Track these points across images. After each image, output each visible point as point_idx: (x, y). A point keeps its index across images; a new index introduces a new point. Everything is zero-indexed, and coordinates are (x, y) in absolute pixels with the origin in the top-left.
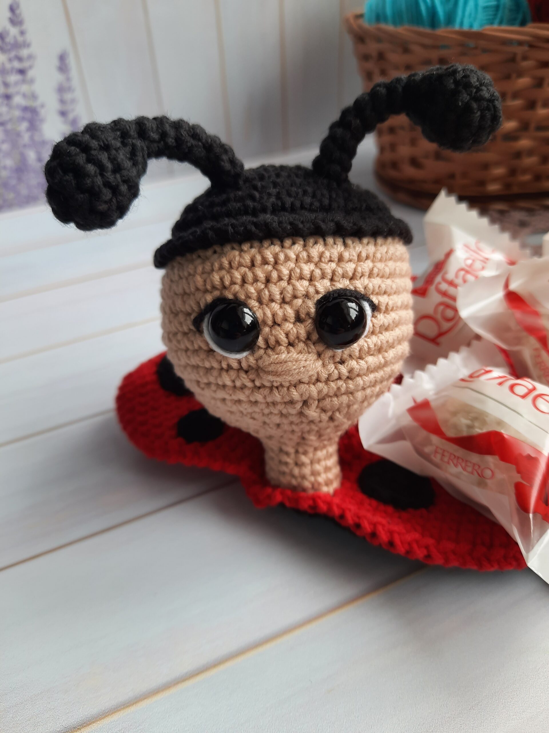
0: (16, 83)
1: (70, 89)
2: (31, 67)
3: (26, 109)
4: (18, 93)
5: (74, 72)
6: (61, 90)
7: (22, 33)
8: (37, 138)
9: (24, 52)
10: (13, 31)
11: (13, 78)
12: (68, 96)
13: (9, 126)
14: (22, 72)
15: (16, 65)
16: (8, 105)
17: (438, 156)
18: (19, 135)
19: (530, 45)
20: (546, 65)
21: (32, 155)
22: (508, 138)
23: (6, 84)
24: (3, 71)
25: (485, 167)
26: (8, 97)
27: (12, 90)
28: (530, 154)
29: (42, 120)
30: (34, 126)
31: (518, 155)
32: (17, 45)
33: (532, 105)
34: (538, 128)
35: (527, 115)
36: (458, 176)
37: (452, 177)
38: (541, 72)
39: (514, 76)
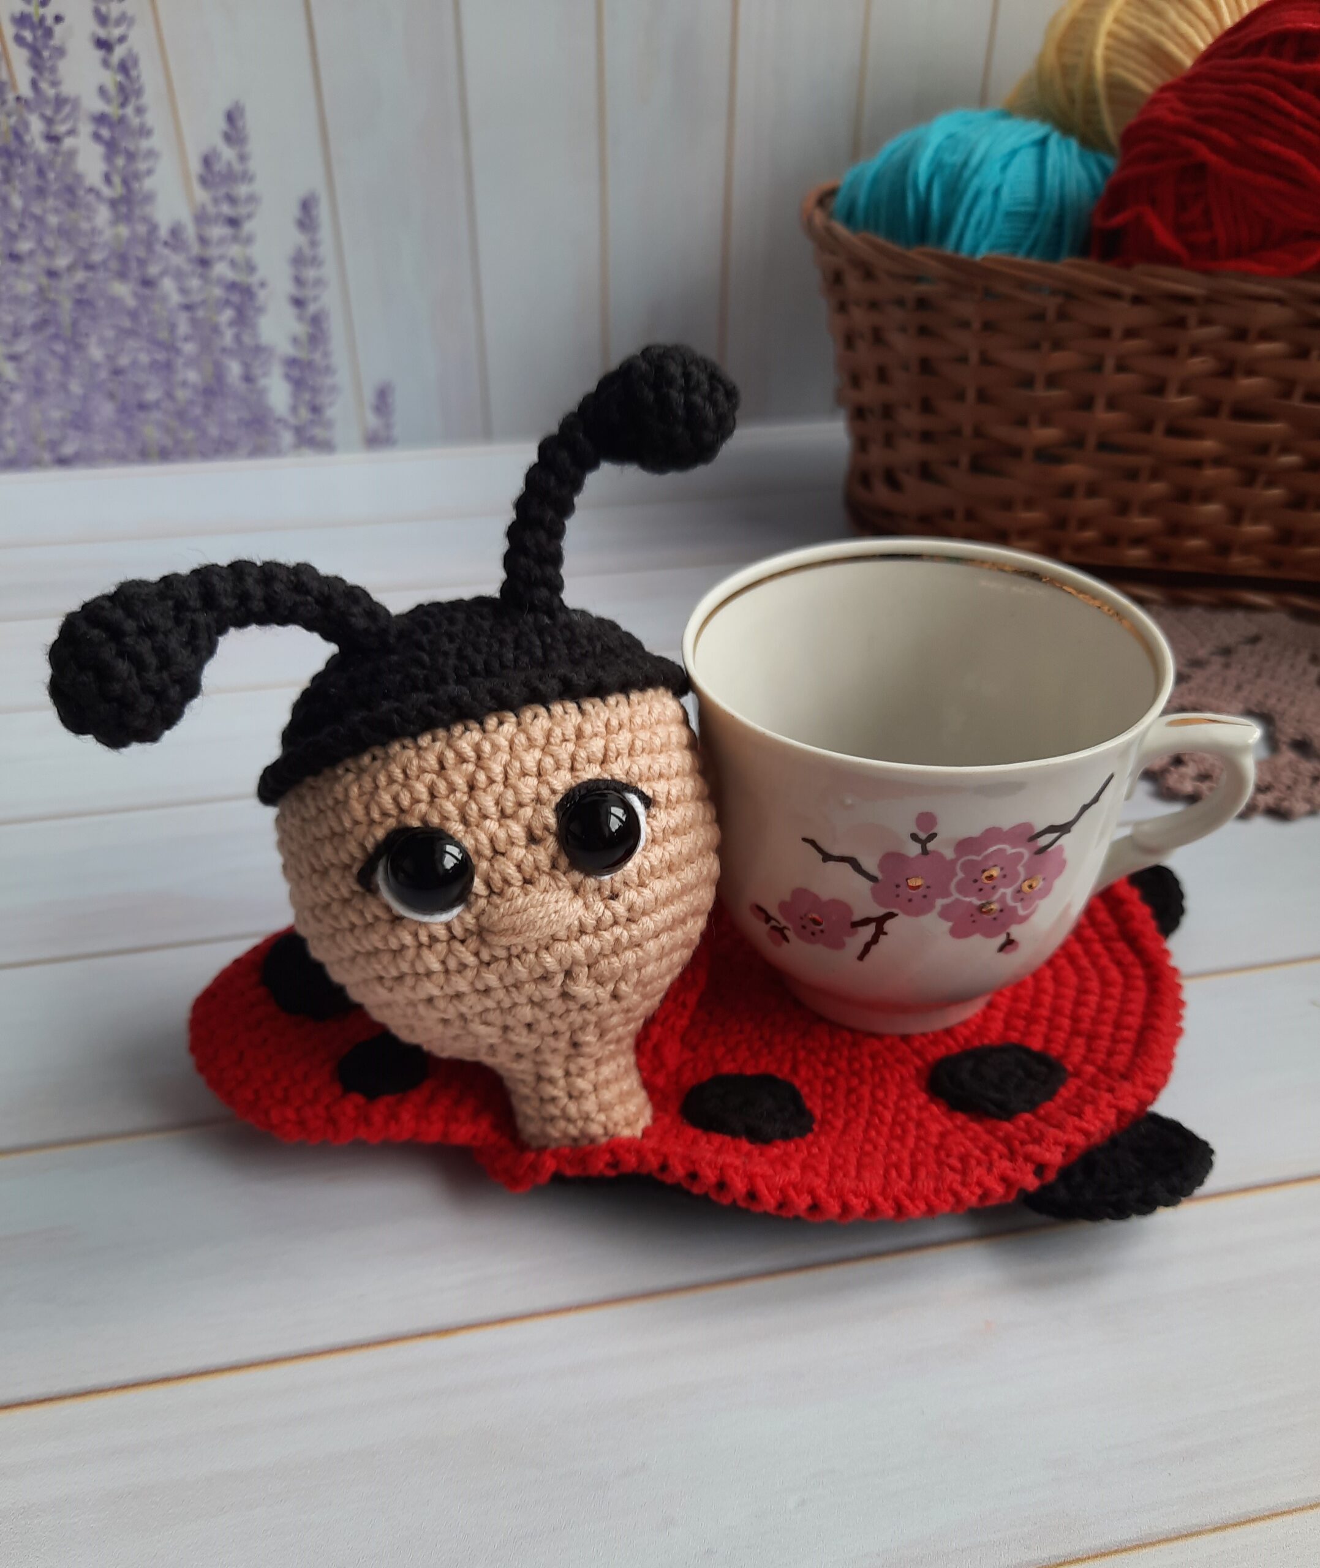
0: (222, 241)
1: (315, 262)
2: (250, 216)
3: (233, 286)
4: (222, 258)
5: (325, 233)
6: (299, 260)
7: (243, 158)
8: (247, 339)
9: (242, 190)
10: (228, 154)
11: (218, 231)
12: (310, 274)
13: (200, 313)
14: (233, 222)
15: (226, 209)
16: (204, 278)
17: (926, 472)
18: (216, 329)
19: (1069, 296)
20: (1104, 333)
21: (235, 369)
22: (1047, 455)
23: (203, 241)
24: (201, 218)
25: (1007, 504)
26: (204, 263)
27: (213, 252)
28: (1092, 491)
29: (260, 310)
30: (243, 318)
31: (1068, 491)
32: (231, 177)
33: (1086, 403)
34: (1104, 446)
35: (1078, 418)
36: (960, 514)
37: (950, 514)
38: (1096, 345)
39: (1045, 345)
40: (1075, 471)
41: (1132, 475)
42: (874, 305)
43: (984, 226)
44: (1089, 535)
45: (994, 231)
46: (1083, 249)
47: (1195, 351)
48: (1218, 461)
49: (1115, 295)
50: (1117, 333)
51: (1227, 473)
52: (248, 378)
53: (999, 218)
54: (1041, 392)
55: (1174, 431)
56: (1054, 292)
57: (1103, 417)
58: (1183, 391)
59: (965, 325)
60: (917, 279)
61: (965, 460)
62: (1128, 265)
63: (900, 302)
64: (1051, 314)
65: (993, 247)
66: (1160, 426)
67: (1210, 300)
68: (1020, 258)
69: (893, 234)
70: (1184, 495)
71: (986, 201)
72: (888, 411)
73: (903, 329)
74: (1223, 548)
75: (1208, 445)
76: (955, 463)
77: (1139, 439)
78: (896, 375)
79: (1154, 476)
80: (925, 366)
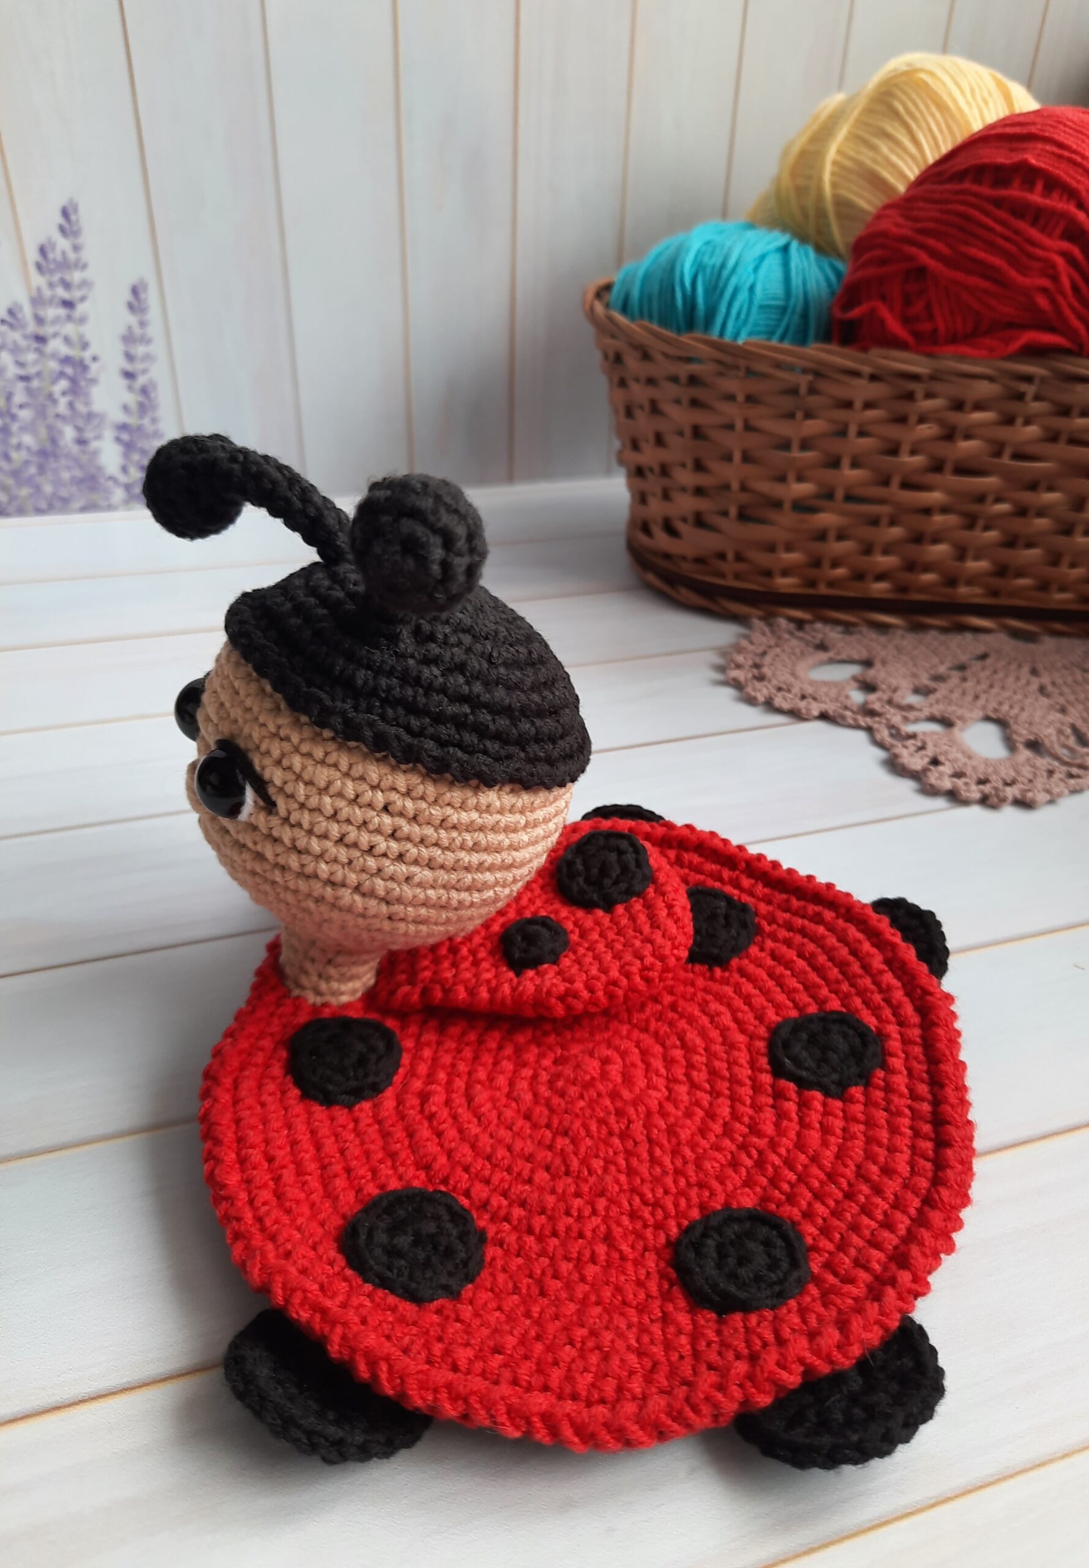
0: (56, 320)
1: (145, 340)
2: (83, 299)
3: (66, 360)
4: (56, 335)
5: (154, 313)
6: (129, 338)
7: (76, 248)
8: (80, 407)
9: (76, 276)
10: (63, 244)
11: (52, 312)
12: (140, 350)
13: (35, 384)
14: (68, 304)
15: (61, 293)
16: (38, 351)
17: (700, 521)
18: (51, 397)
19: (817, 374)
20: (848, 405)
21: (69, 433)
22: (802, 506)
23: (40, 320)
24: (37, 301)
25: (771, 548)
26: (41, 339)
27: (48, 330)
28: (841, 537)
29: (93, 381)
30: (75, 389)
31: (822, 536)
32: (65, 265)
33: (835, 463)
34: (849, 498)
35: (828, 475)
36: (730, 556)
37: (722, 556)
38: (842, 415)
39: (799, 415)
40: (827, 519)
41: (875, 522)
42: (651, 381)
43: (743, 316)
44: (841, 572)
45: (752, 319)
46: (826, 336)
47: (922, 420)
48: (945, 510)
49: (856, 374)
50: (858, 404)
51: (952, 519)
52: (81, 442)
53: (755, 309)
54: (796, 453)
55: (906, 485)
56: (805, 371)
57: (850, 474)
58: (913, 452)
59: (731, 398)
60: (689, 360)
61: (733, 511)
62: (865, 349)
63: (674, 379)
64: (803, 390)
65: (750, 334)
66: (895, 482)
67: (933, 378)
68: (774, 342)
69: (664, 322)
70: (918, 538)
71: (743, 296)
72: (665, 470)
73: (678, 402)
74: (952, 581)
75: (936, 497)
76: (725, 513)
77: (880, 492)
78: (672, 440)
79: (893, 522)
80: (697, 432)
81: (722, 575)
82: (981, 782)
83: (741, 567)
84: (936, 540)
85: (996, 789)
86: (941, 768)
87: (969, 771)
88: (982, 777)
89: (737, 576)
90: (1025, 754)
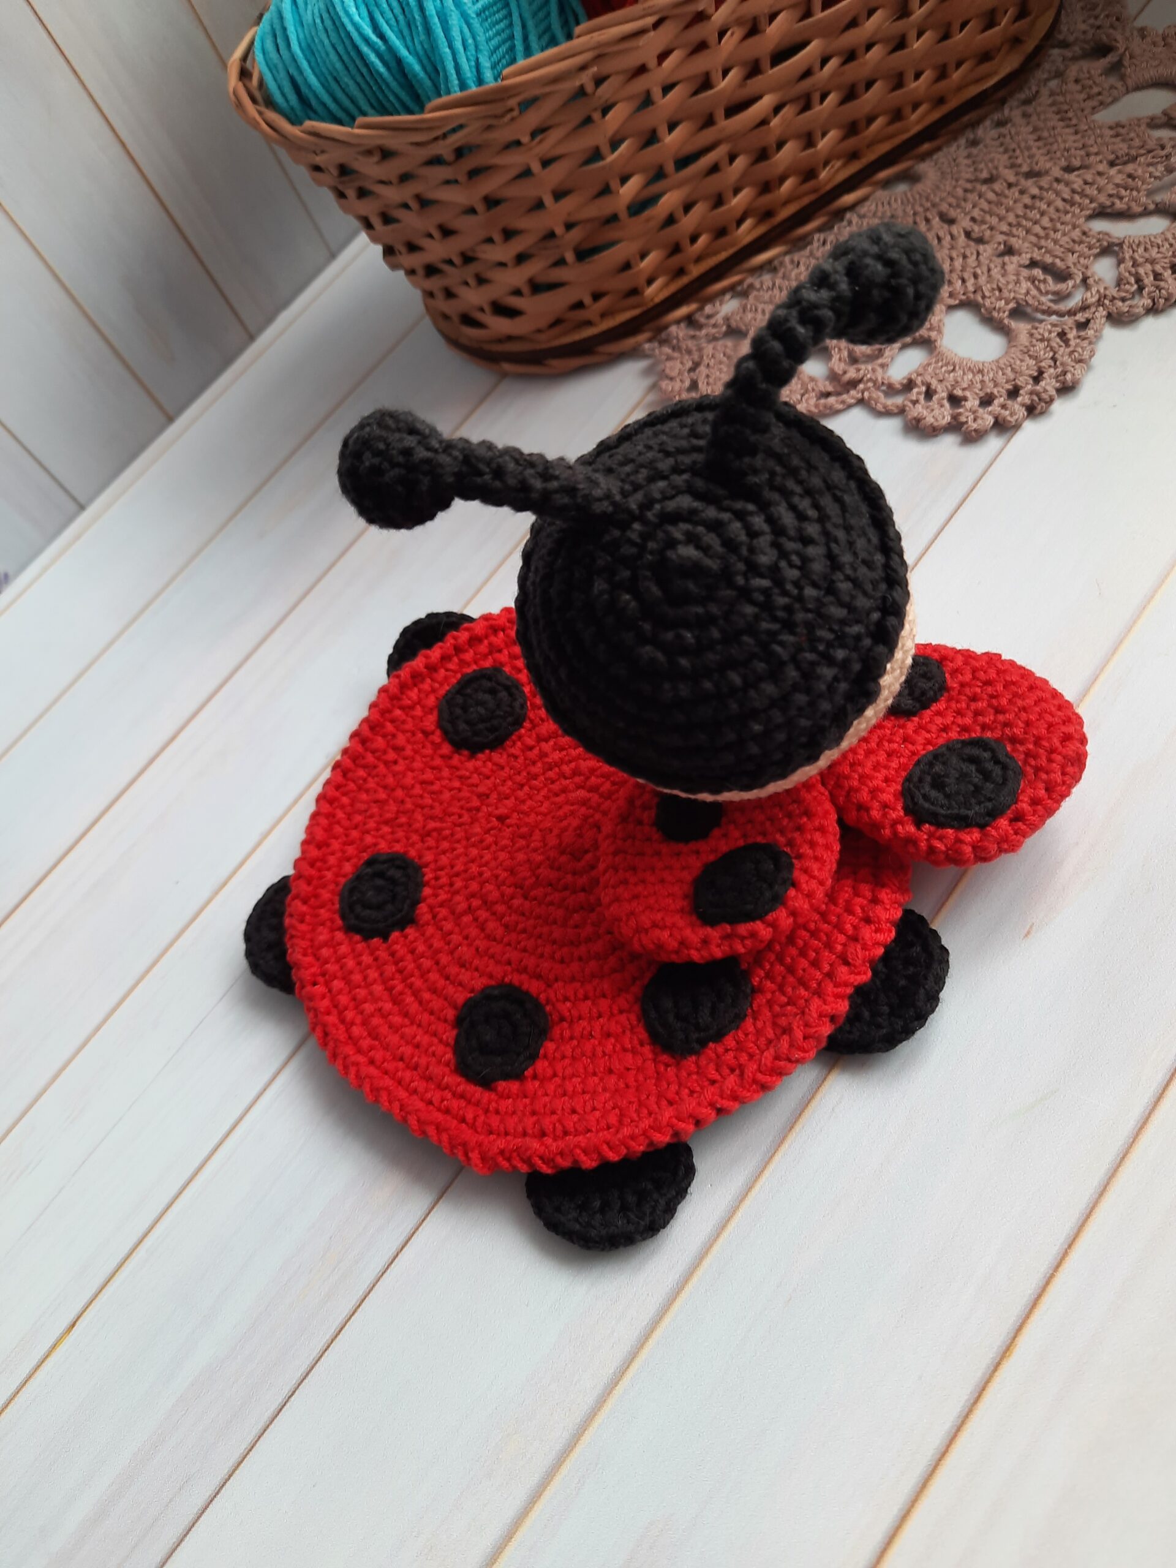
17: (537, 287)
20: (642, 69)
22: (638, 207)
25: (627, 266)
28: (688, 207)
31: (669, 221)
33: (651, 139)
34: (681, 164)
35: (651, 154)
36: (587, 300)
37: (579, 305)
38: (640, 85)
39: (596, 116)
41: (715, 170)
42: (405, 178)
44: (703, 240)
45: (481, 38)
47: (722, 34)
48: (777, 109)
49: (641, 32)
50: (652, 63)
51: (788, 113)
54: (609, 157)
55: (733, 110)
56: (584, 67)
57: (671, 140)
58: (725, 73)
59: (514, 145)
60: (444, 135)
61: (570, 257)
63: (436, 161)
64: (589, 87)
66: (720, 113)
70: (763, 155)
72: (467, 257)
73: (452, 183)
74: (809, 174)
75: (767, 101)
76: (561, 262)
77: (709, 135)
78: (463, 223)
79: (732, 158)
80: (492, 202)
81: (589, 323)
82: (1014, 393)
83: (604, 302)
84: (780, 145)
85: (1031, 393)
86: (968, 404)
87: (990, 388)
88: (1009, 387)
89: (603, 315)
90: (1021, 328)
